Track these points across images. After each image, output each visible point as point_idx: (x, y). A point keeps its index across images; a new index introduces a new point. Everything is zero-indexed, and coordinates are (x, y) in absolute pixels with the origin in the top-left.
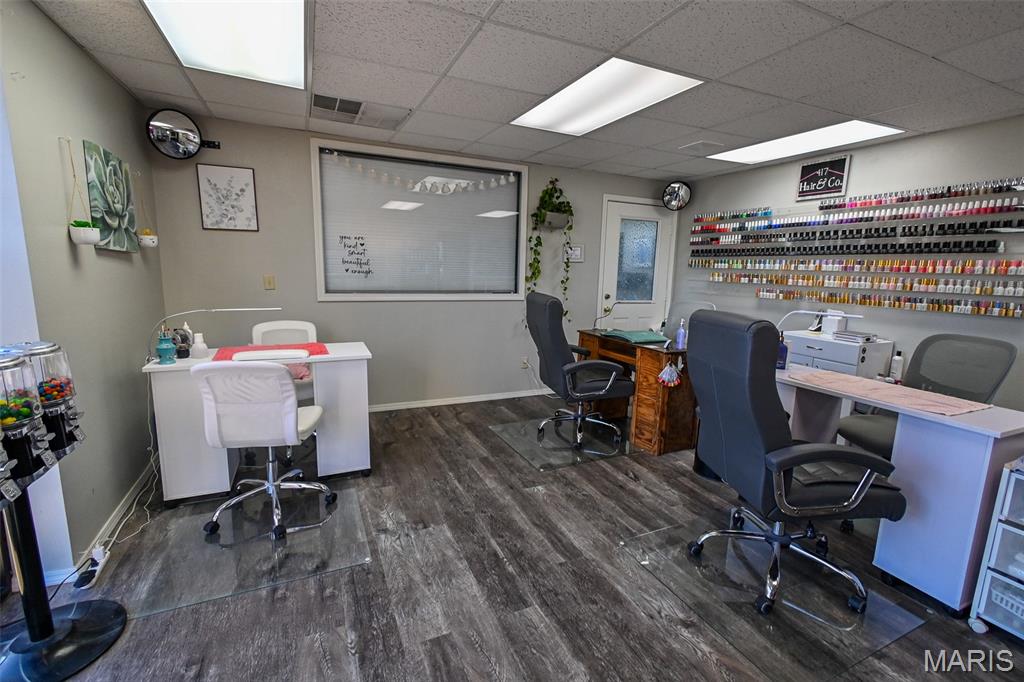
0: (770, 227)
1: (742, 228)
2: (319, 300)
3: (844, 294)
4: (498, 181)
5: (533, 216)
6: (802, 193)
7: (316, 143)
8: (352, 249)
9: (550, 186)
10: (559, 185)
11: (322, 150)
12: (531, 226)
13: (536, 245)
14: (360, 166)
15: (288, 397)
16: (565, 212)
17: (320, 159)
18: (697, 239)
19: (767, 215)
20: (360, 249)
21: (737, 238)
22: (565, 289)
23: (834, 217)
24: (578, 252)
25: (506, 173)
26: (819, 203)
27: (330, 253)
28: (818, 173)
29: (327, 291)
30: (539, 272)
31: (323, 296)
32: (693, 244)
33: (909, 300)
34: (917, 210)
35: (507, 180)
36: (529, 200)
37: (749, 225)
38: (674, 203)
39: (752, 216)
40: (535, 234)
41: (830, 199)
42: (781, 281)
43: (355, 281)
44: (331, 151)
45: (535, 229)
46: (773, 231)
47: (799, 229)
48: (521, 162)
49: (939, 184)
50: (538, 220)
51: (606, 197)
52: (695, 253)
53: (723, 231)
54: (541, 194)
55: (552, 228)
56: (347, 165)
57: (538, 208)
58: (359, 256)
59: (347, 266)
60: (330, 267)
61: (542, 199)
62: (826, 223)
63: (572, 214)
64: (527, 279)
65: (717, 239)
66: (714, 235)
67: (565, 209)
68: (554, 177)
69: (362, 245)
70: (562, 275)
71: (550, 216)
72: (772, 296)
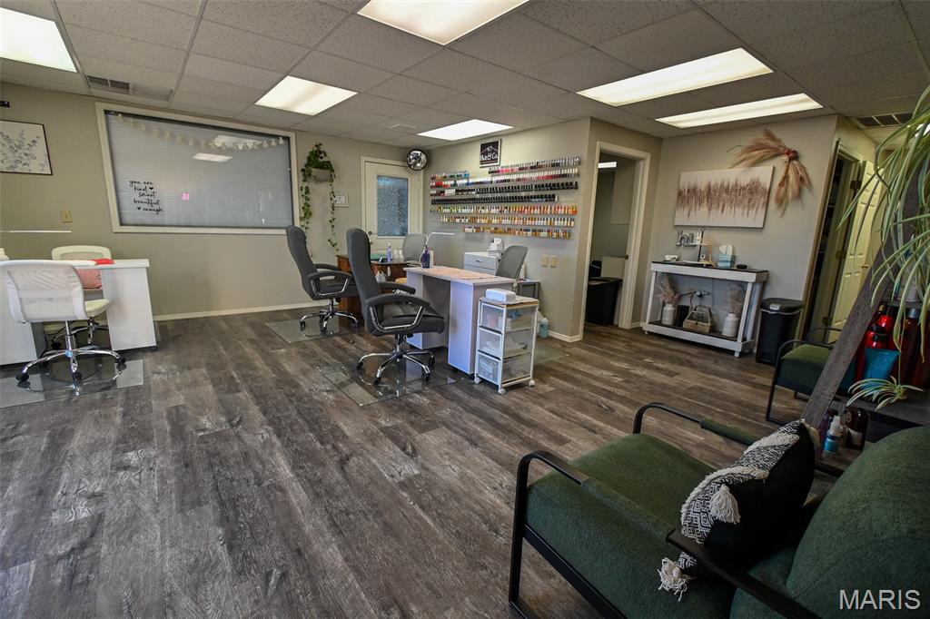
0: (468, 184)
1: (455, 185)
2: (115, 231)
3: (501, 228)
4: (269, 143)
5: (302, 170)
6: (482, 162)
7: (101, 107)
8: (142, 192)
9: (315, 149)
10: (322, 148)
11: (107, 112)
12: (302, 178)
13: (306, 193)
14: (143, 126)
15: (75, 286)
16: (327, 169)
17: (107, 118)
18: (434, 192)
19: (467, 176)
20: (150, 192)
21: (453, 191)
22: (333, 226)
23: (496, 179)
24: (343, 200)
25: (277, 137)
26: (488, 169)
27: (122, 194)
28: (488, 149)
29: (121, 224)
30: (310, 214)
31: (117, 228)
32: (431, 195)
33: (525, 230)
34: (527, 175)
35: (278, 143)
36: (298, 160)
37: (459, 182)
38: (418, 165)
39: (459, 177)
40: (306, 184)
41: (494, 166)
42: (473, 220)
43: (149, 217)
44: (117, 113)
45: (304, 181)
46: (470, 187)
47: (482, 186)
48: (288, 129)
49: (533, 161)
50: (306, 174)
51: (363, 159)
52: (434, 202)
53: (446, 186)
54: (308, 155)
55: (318, 180)
56: (132, 125)
57: (306, 165)
58: (149, 197)
59: (139, 205)
60: (123, 206)
61: (309, 158)
62: (491, 182)
63: (333, 171)
64: (301, 219)
65: (444, 192)
66: (442, 189)
67: (327, 166)
68: (318, 142)
69: (151, 189)
70: (330, 217)
71: (314, 171)
72: (470, 230)
